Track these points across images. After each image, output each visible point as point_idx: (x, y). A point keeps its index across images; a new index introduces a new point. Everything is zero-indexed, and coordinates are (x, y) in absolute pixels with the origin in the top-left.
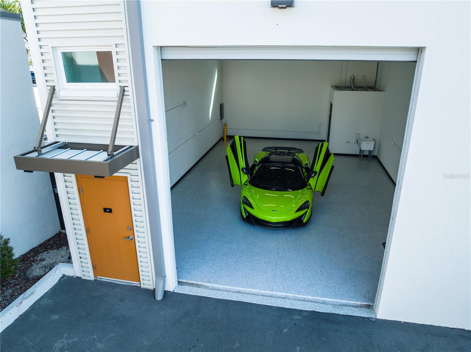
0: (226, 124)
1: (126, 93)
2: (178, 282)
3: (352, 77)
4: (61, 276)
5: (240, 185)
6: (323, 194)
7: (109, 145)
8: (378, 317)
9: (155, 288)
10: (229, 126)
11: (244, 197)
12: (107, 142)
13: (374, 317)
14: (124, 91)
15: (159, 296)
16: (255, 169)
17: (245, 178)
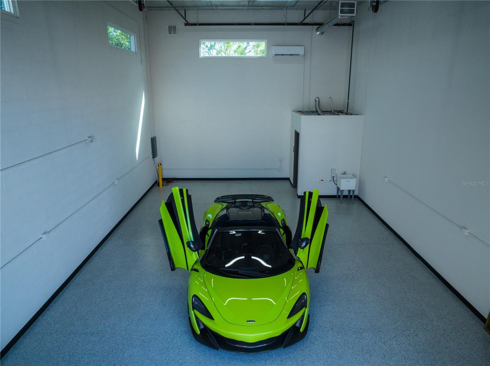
0: (161, 164)
3: (317, 99)
5: (186, 269)
6: (317, 270)
10: (164, 166)
11: (195, 296)
16: (208, 235)
17: (193, 257)
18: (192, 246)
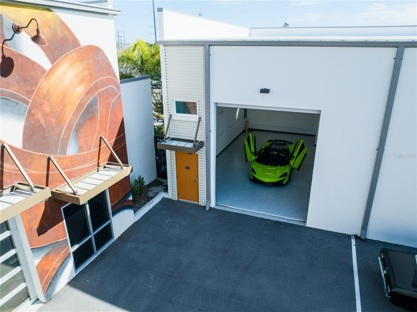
1: (201, 120)
2: (216, 204)
4: (162, 198)
5: (251, 161)
6: (298, 169)
7: (194, 140)
8: (307, 226)
9: (205, 205)
10: (249, 122)
11: (252, 168)
12: (193, 139)
13: (305, 226)
14: (200, 119)
15: (207, 209)
16: (261, 153)
17: (254, 158)
18: (254, 154)
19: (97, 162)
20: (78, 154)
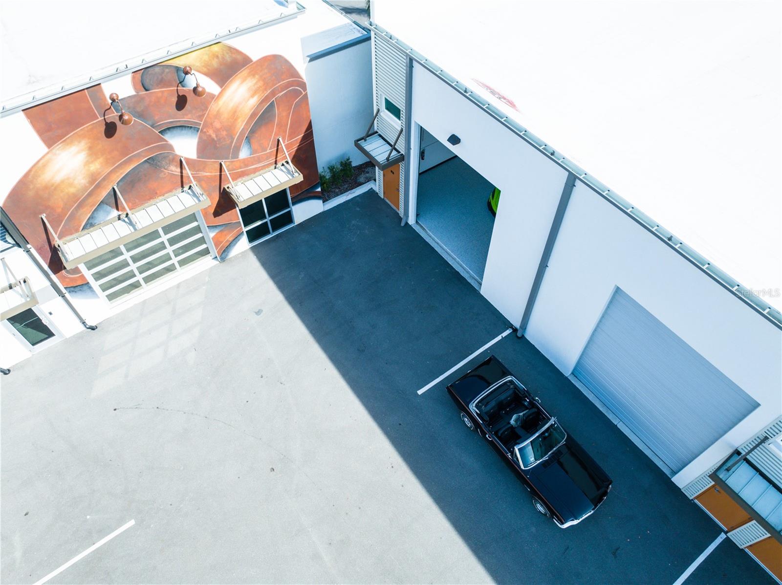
2: (417, 222)
4: (371, 188)
9: (402, 217)
14: (402, 130)
15: (403, 224)
19: (275, 160)
20: (252, 156)
